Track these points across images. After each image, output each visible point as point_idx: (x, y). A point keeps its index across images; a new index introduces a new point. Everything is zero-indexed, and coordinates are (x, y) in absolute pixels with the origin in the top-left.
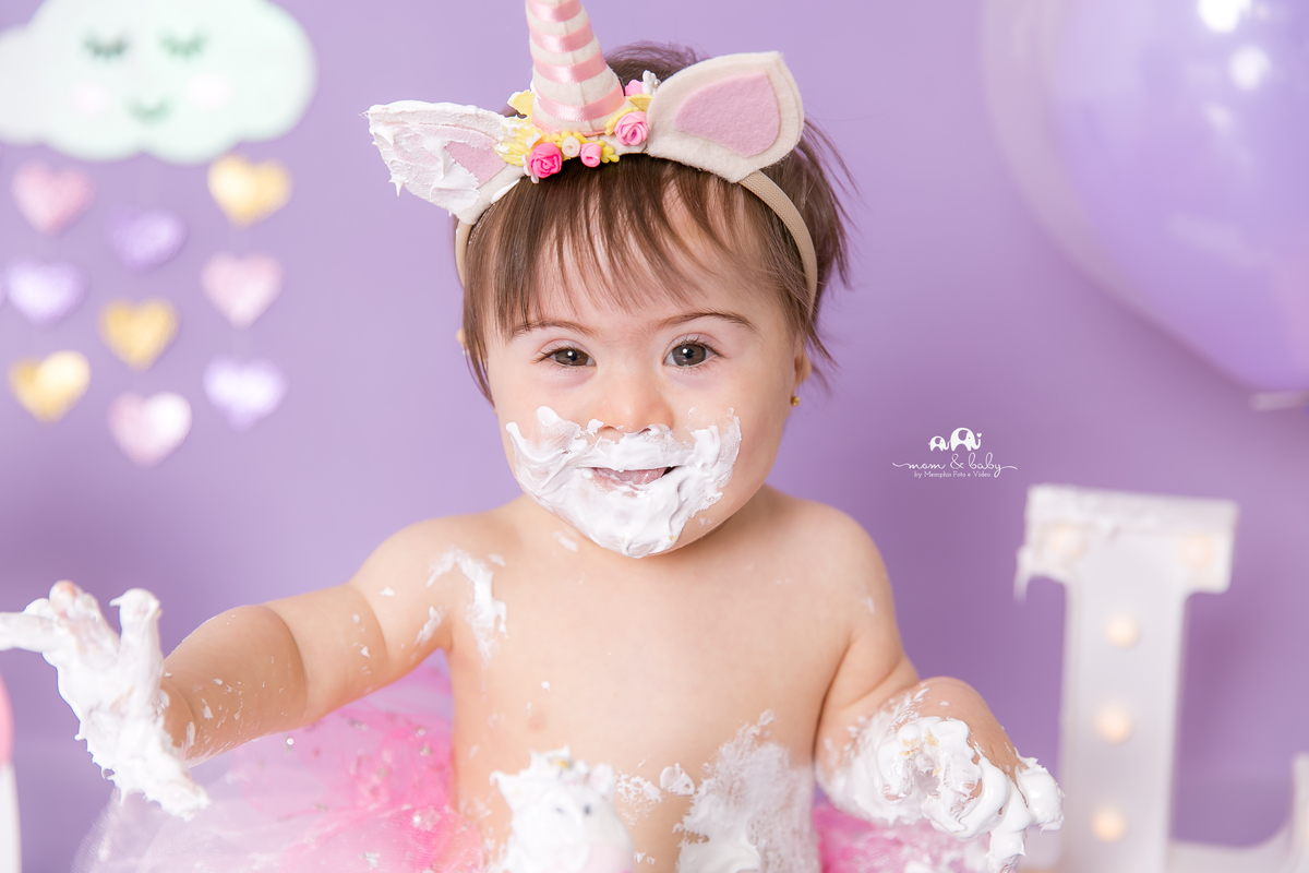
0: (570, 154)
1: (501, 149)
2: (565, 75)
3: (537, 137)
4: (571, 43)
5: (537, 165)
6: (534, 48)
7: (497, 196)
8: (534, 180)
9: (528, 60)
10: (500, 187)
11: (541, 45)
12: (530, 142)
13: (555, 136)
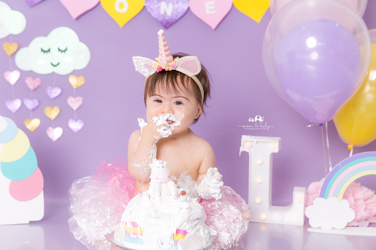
0: (163, 68)
1: (153, 66)
2: (164, 56)
3: (159, 65)
4: (166, 51)
5: (158, 69)
6: (160, 51)
7: (152, 74)
8: (157, 72)
9: (159, 53)
10: (153, 72)
11: (161, 51)
12: (158, 66)
13: (161, 65)
